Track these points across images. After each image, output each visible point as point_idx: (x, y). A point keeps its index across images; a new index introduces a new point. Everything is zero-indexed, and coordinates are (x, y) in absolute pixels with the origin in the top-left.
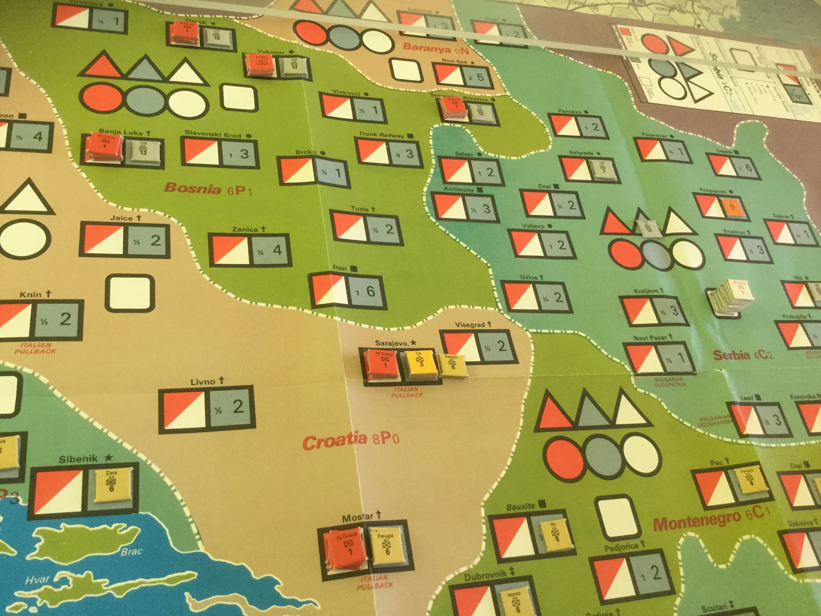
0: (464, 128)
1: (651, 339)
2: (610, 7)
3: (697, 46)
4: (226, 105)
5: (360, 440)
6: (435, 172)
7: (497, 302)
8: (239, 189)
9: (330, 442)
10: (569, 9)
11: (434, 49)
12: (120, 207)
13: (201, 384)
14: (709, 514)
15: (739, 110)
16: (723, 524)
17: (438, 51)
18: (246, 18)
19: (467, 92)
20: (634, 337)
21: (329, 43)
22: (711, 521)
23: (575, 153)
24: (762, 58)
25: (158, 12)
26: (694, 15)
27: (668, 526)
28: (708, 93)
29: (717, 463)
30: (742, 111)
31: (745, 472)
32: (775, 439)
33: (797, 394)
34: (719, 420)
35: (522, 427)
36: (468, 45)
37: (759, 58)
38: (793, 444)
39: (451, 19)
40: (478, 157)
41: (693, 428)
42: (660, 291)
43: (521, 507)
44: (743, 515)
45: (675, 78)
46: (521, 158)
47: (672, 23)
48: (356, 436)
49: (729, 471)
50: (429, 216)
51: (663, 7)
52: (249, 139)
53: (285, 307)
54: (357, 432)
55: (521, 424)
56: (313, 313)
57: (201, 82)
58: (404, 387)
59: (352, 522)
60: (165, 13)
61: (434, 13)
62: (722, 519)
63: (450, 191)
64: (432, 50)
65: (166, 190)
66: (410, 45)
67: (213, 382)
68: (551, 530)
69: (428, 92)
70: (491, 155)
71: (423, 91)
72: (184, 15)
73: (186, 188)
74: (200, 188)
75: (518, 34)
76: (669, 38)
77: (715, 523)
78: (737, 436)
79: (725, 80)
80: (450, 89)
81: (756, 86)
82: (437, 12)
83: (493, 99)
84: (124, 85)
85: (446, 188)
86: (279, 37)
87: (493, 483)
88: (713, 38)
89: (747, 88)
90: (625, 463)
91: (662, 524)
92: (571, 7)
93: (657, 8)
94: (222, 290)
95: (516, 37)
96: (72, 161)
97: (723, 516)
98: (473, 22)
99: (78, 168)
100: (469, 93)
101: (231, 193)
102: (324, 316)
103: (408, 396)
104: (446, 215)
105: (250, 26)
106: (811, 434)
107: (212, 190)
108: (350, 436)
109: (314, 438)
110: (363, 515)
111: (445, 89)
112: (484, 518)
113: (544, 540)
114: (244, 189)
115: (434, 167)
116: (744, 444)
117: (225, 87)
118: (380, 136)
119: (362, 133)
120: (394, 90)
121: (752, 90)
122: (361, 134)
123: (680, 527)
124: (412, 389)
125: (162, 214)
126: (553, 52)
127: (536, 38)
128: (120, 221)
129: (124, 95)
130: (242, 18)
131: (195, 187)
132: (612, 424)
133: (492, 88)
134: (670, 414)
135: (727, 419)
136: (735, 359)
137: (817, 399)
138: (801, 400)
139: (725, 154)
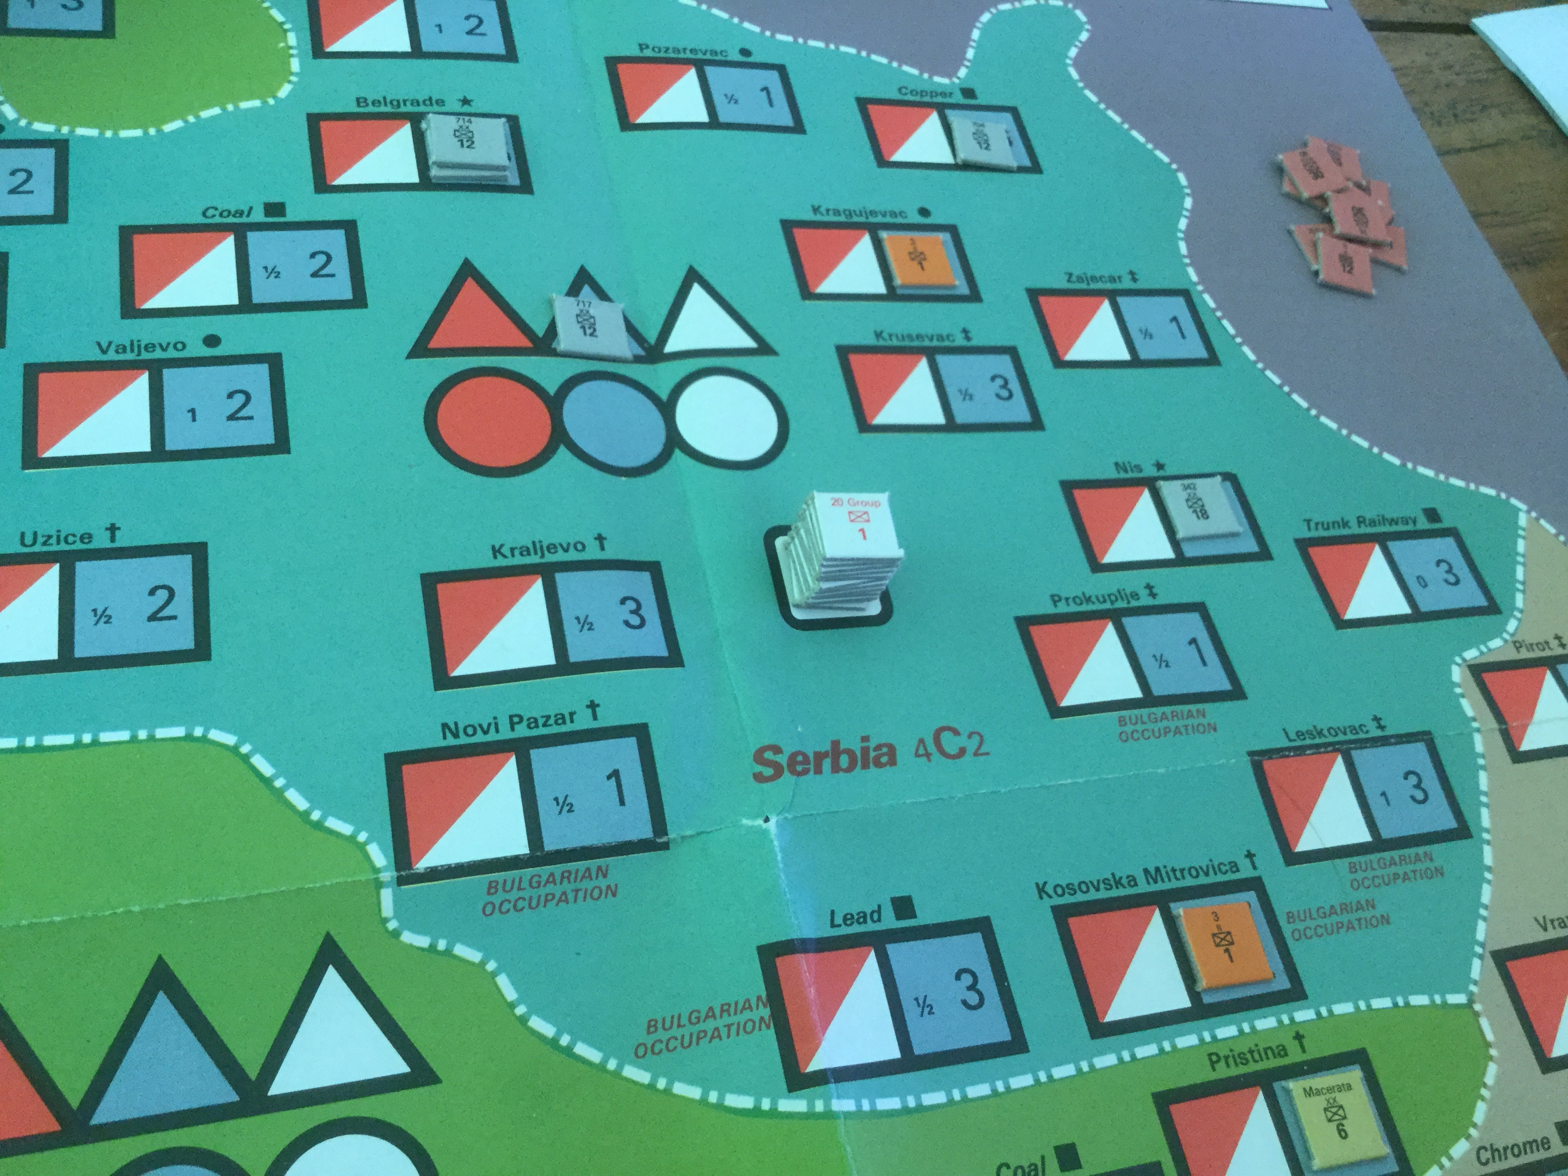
1: (513, 725)
20: (445, 726)
23: (375, 102)
32: (947, 1073)
33: (1059, 878)
34: (720, 1023)
38: (1021, 1081)
41: (612, 1065)
42: (592, 545)
46: (159, 131)
70: (44, 127)
78: (783, 1084)
106: (1102, 1030)
116: (804, 1116)
132: (252, 1097)
134: (523, 1020)
135: (755, 1015)
136: (836, 768)
137: (1143, 887)
138: (1080, 897)
139: (927, 99)
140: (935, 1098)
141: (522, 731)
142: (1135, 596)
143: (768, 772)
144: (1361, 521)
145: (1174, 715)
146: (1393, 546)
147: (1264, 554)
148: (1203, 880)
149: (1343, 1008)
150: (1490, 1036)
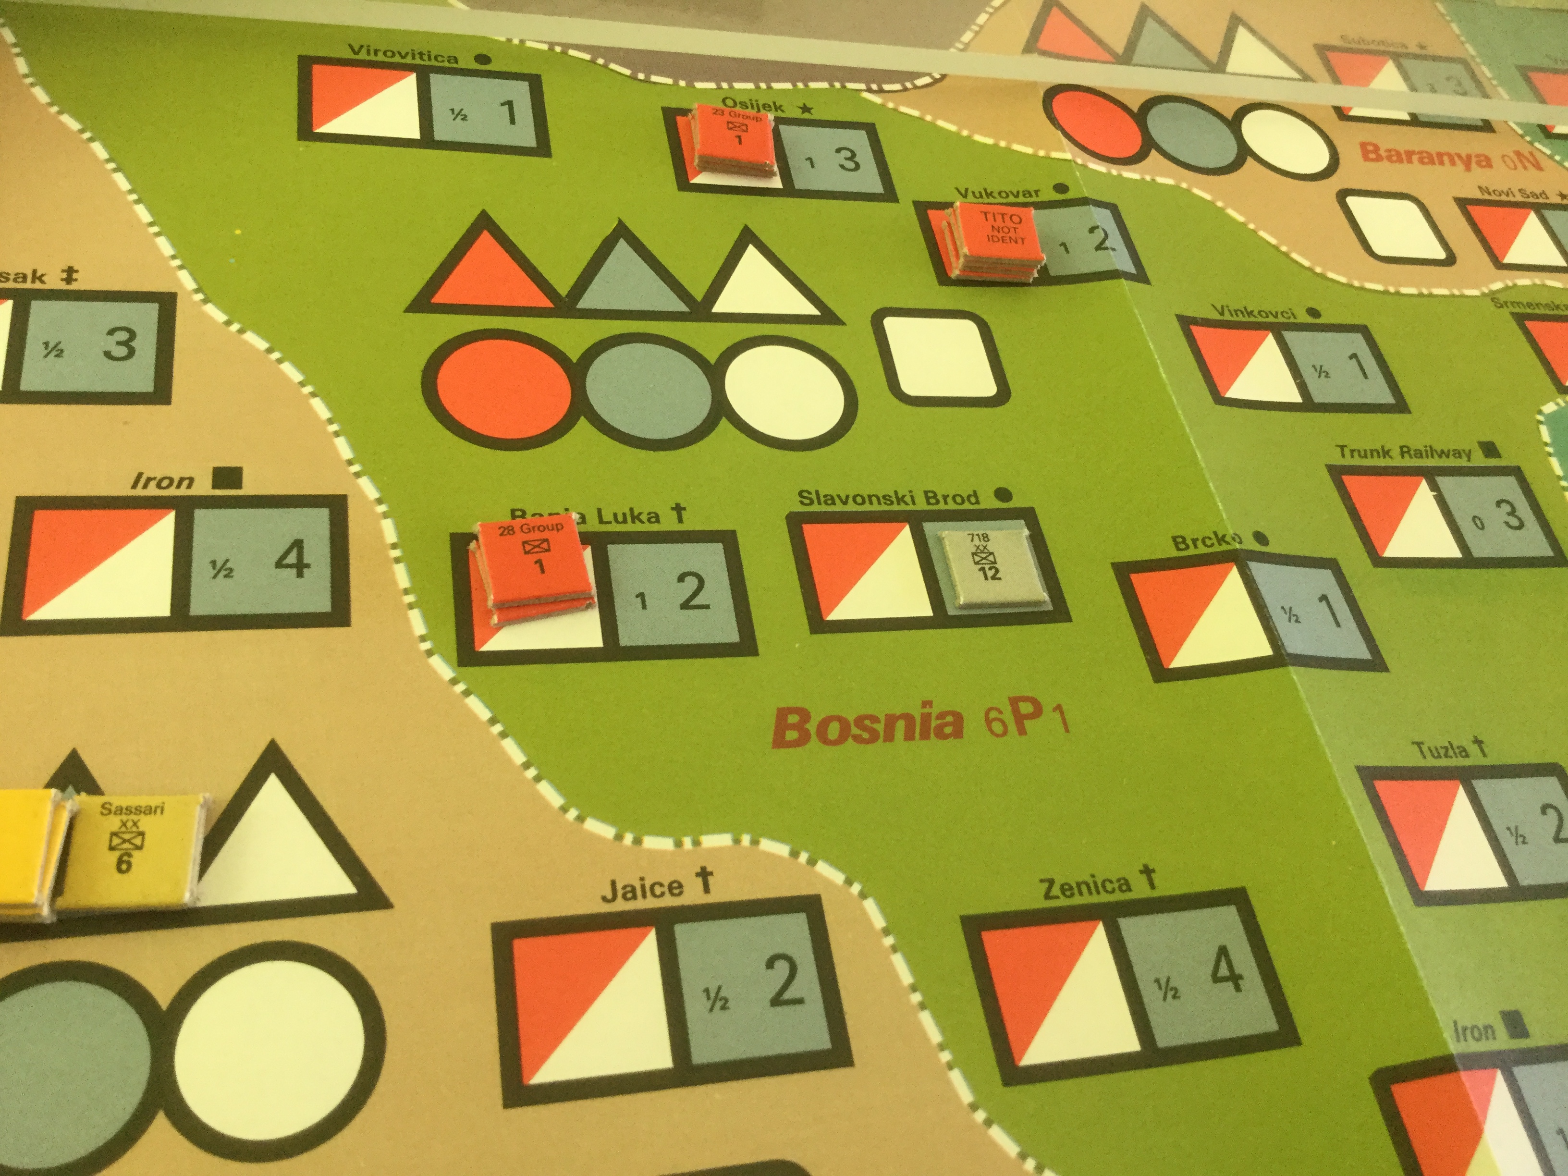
4: (908, 386)
8: (1023, 712)
11: (1447, 161)
12: (628, 838)
17: (1460, 167)
18: (897, 87)
21: (1154, 152)
25: (634, 78)
36: (1531, 143)
39: (1465, 63)
52: (1006, 507)
57: (811, 309)
60: (654, 78)
61: (1413, 49)
64: (1442, 163)
65: (779, 742)
66: (1377, 148)
69: (1484, 295)
71: (1467, 292)
72: (712, 85)
73: (843, 724)
74: (891, 721)
80: (1538, 282)
82: (1421, 46)
84: (571, 337)
86: (1010, 142)
96: (430, 653)
98: (1526, 72)
99: (454, 682)
101: (998, 728)
105: (916, 113)
107: (934, 723)
111: (1524, 280)
114: (1038, 708)
117: (890, 325)
118: (1402, 456)
119: (1348, 452)
120: (1386, 292)
122: (1343, 456)
125: (783, 851)
128: (640, 904)
129: (577, 373)
130: (886, 87)
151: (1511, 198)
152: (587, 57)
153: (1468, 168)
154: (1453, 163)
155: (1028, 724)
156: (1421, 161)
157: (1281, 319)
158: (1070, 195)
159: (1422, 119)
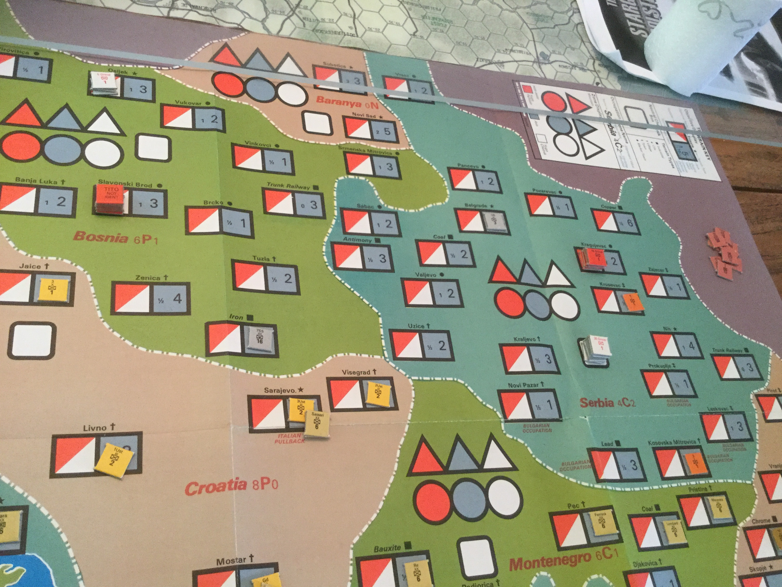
0: (367, 180)
1: (524, 386)
2: (515, 64)
3: (594, 104)
4: (141, 155)
5: (240, 486)
6: (336, 223)
7: (383, 350)
8: (146, 238)
9: (211, 488)
10: (476, 66)
11: (346, 104)
12: (29, 255)
13: (93, 430)
14: (562, 554)
15: (627, 167)
16: (574, 564)
17: (350, 105)
18: (167, 68)
19: (374, 146)
20: (509, 384)
21: (245, 95)
22: (563, 561)
23: (470, 205)
24: (654, 116)
25: (82, 61)
26: (595, 73)
27: (523, 565)
28: (599, 150)
29: (574, 506)
30: (630, 168)
31: (598, 515)
32: (629, 484)
33: (654, 440)
34: (579, 465)
35: (396, 472)
36: (378, 100)
37: (651, 116)
38: (646, 488)
39: (364, 74)
40: (378, 209)
41: (555, 472)
42: (537, 339)
43: (388, 549)
44: (593, 555)
45: (570, 135)
46: (419, 211)
47: (573, 81)
48: (236, 483)
49: (585, 514)
50: (327, 266)
51: (565, 64)
52: (160, 189)
53: (180, 355)
54: (237, 478)
55: (396, 469)
56: (206, 361)
57: (118, 132)
58: (287, 434)
59: (226, 565)
60: (89, 62)
61: (348, 68)
62: (573, 559)
63: (350, 242)
64: (343, 104)
65: (76, 238)
66: (323, 98)
67: (104, 429)
68: (414, 570)
69: (337, 145)
70: (391, 208)
71: (332, 144)
72: (107, 65)
73: (94, 236)
74: (108, 237)
75: (426, 90)
76: (568, 95)
77: (567, 563)
78: (595, 481)
79: (617, 137)
80: (358, 142)
81: (646, 143)
82: (351, 67)
83: (397, 153)
84: (43, 134)
85: (345, 239)
86: (197, 88)
87: (363, 526)
88: (610, 96)
89: (638, 145)
90: (488, 506)
91: (518, 563)
92: (479, 64)
93: (560, 66)
94: (121, 337)
95: (424, 93)
97: (575, 556)
98: (384, 77)
100: (375, 147)
101: (137, 241)
102: (217, 364)
103: (291, 442)
104: (345, 264)
105: (170, 77)
106: (664, 479)
107: (120, 239)
108: (231, 482)
109: (196, 484)
110: (237, 559)
111: (353, 142)
112: (351, 560)
113: (406, 580)
114: (150, 238)
115: (335, 218)
116: (600, 489)
117: (141, 138)
118: (287, 187)
119: (270, 184)
120: (304, 142)
121: (642, 146)
123: (534, 567)
124: (295, 436)
125: (69, 262)
126: (458, 108)
127: (442, 95)
128: (29, 269)
129: (43, 143)
130: (163, 68)
131: (103, 236)
132: (480, 468)
133: (397, 142)
134: (534, 459)
135: (587, 464)
136: (600, 406)
137: (673, 445)
138: (658, 446)
139: (609, 209)
140: (628, 489)
141: (526, 388)
142: (670, 366)
143: (584, 405)
144: (727, 350)
145: (681, 400)
146: (736, 358)
147: (702, 358)
148: (687, 445)
149: (721, 481)
150: (756, 493)
151: (363, 117)
152: (69, 54)
153: (352, 107)
154: (347, 105)
155: (146, 242)
156: (337, 103)
157: (266, 147)
158: (210, 105)
159: (343, 90)
